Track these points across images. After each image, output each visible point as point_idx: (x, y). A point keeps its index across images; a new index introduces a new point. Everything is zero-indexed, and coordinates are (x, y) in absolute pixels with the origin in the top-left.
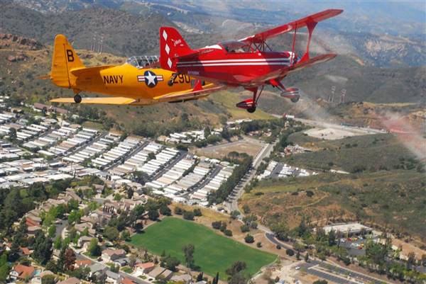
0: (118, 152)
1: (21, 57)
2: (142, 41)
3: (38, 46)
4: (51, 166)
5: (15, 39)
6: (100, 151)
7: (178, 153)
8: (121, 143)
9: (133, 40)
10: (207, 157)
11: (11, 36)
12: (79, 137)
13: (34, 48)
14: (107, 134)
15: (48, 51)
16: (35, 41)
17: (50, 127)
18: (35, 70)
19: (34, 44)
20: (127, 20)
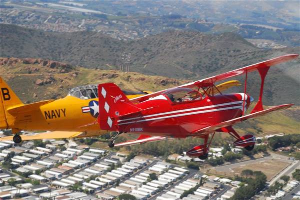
0: (118, 173)
1: (48, 80)
2: (213, 60)
3: (68, 68)
4: (34, 192)
5: (45, 64)
6: (97, 172)
7: (186, 172)
8: (127, 163)
9: (204, 59)
10: (217, 176)
11: (41, 61)
12: (83, 159)
13: (63, 71)
14: (115, 154)
15: (77, 74)
16: (65, 64)
17: (56, 149)
18: (61, 92)
19: (64, 67)
20: (200, 40)
